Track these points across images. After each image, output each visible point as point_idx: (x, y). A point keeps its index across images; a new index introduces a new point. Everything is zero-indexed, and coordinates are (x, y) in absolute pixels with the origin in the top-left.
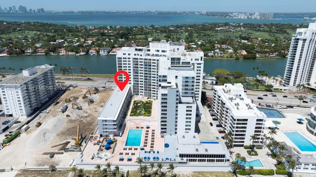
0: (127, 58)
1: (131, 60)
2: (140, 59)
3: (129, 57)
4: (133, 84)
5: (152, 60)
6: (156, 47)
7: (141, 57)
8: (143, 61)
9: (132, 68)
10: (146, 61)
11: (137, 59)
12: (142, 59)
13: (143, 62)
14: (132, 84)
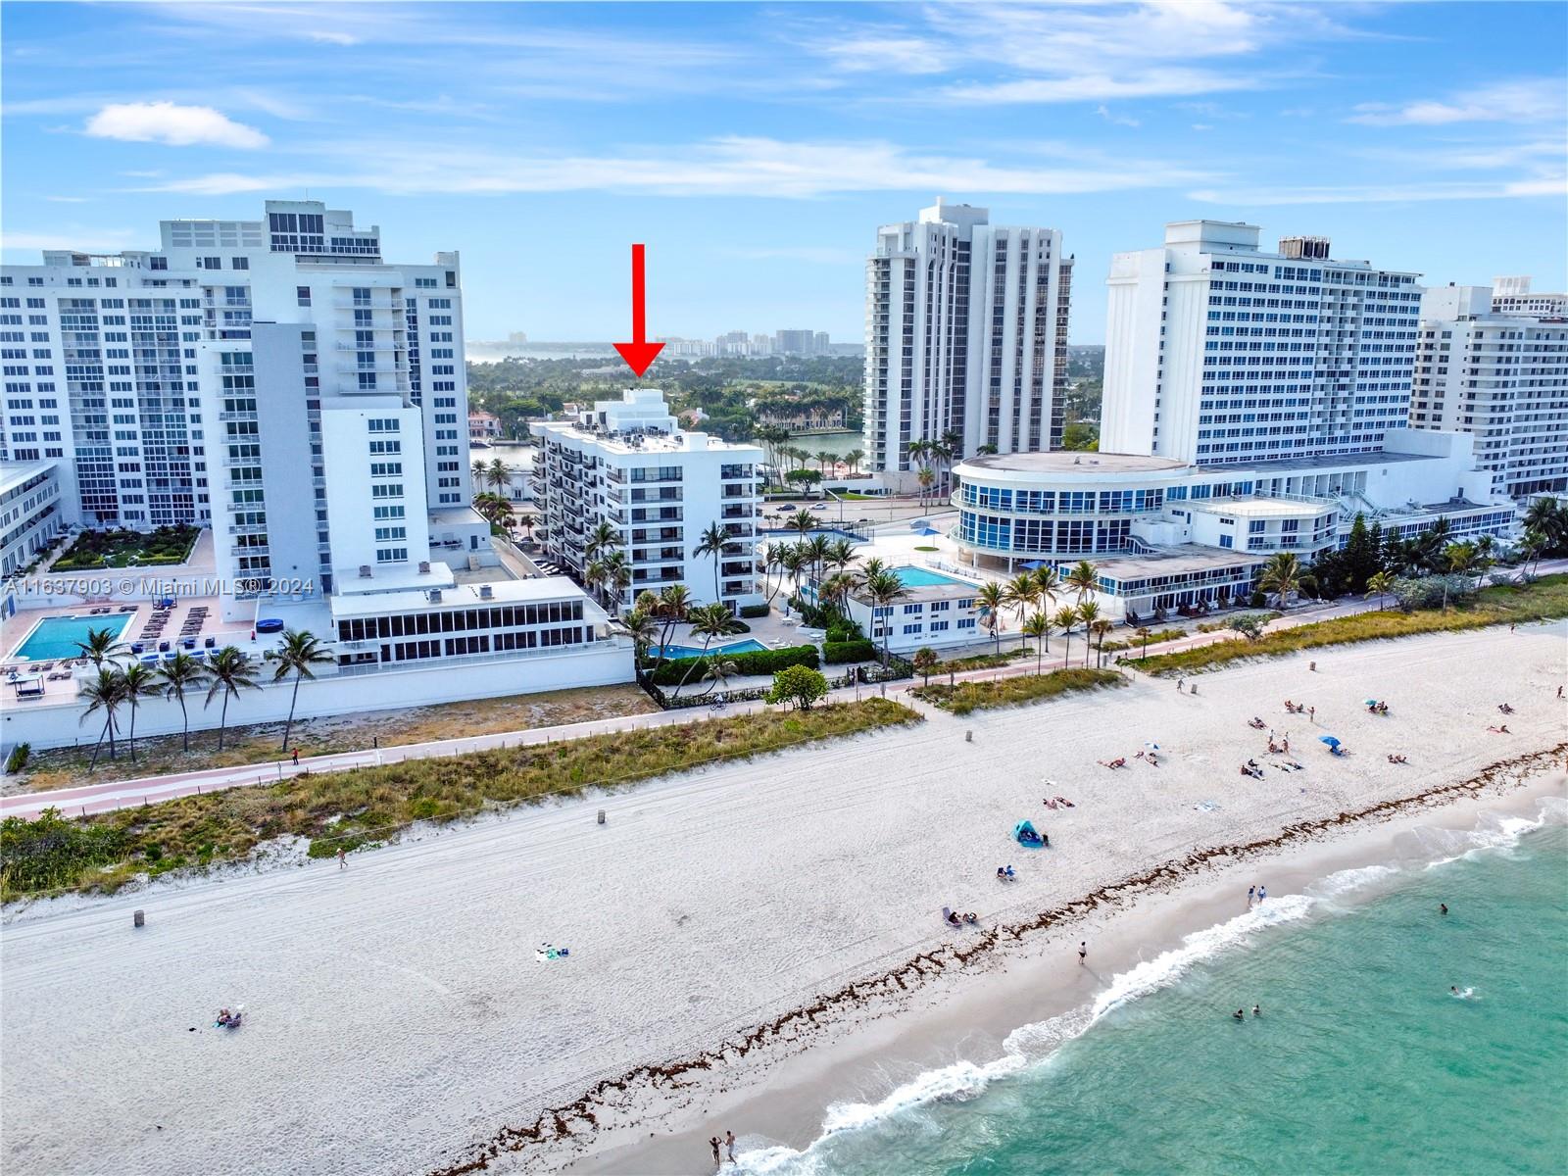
0: (23, 303)
1: (52, 312)
2: (106, 303)
3: (36, 292)
4: (74, 455)
5: (178, 304)
6: (199, 244)
7: (112, 294)
8: (125, 312)
9: (58, 362)
10: (143, 313)
11: (91, 303)
12: (119, 304)
13: (128, 320)
14: (70, 453)
